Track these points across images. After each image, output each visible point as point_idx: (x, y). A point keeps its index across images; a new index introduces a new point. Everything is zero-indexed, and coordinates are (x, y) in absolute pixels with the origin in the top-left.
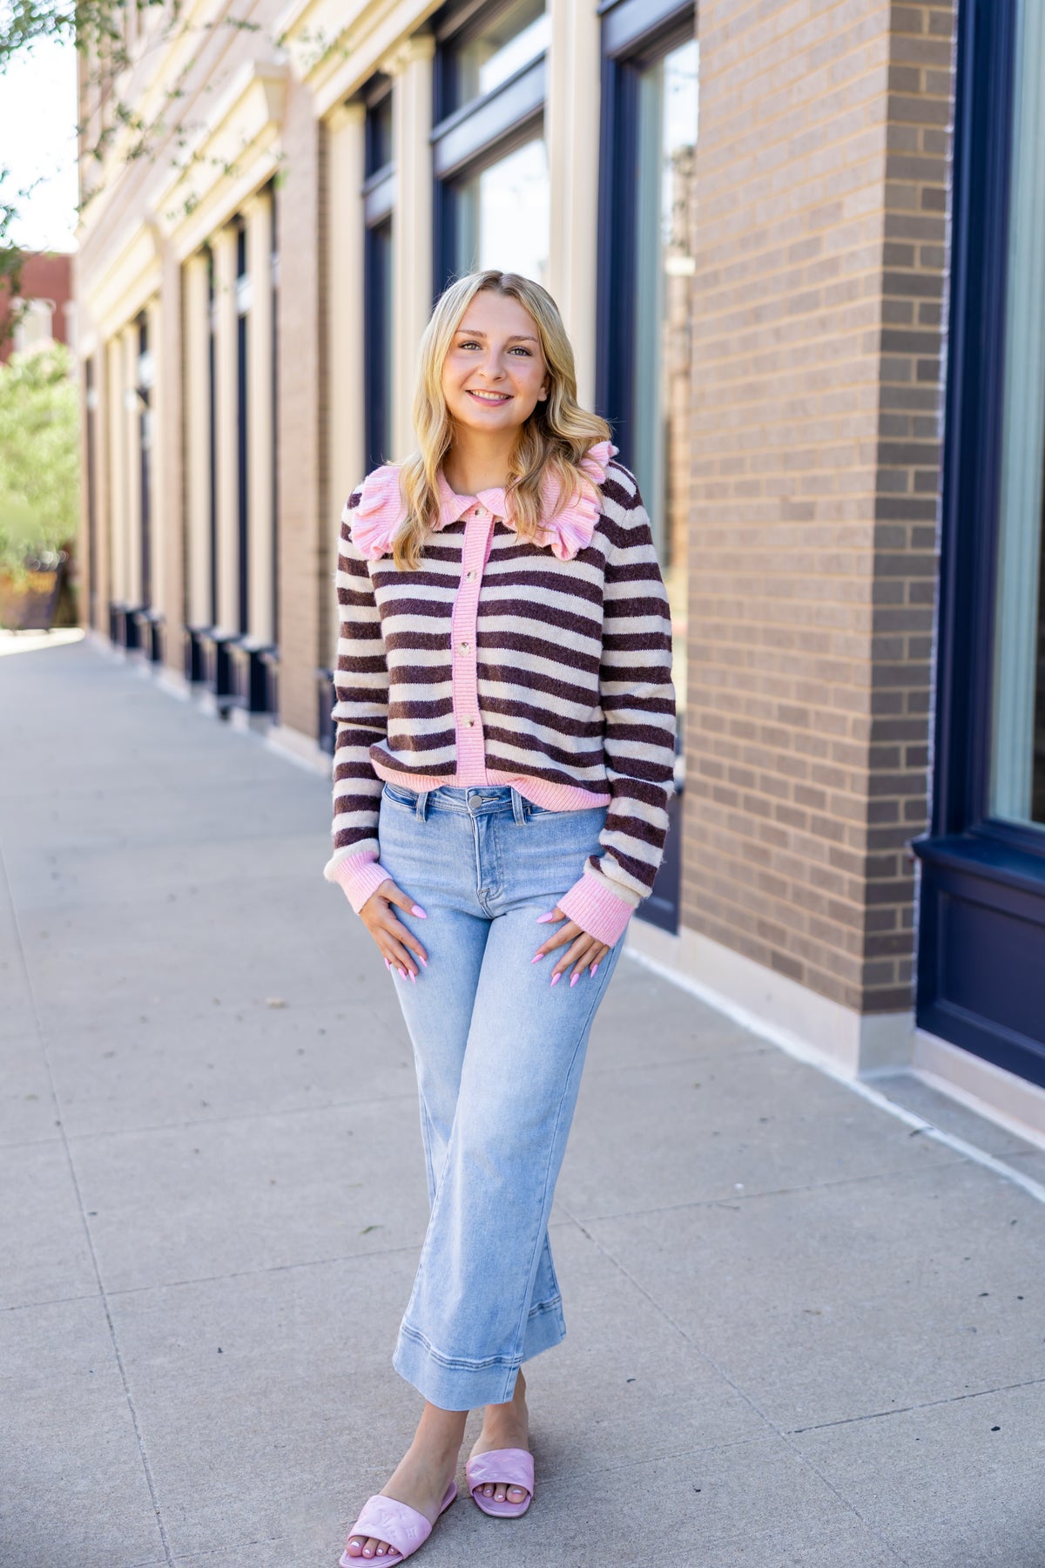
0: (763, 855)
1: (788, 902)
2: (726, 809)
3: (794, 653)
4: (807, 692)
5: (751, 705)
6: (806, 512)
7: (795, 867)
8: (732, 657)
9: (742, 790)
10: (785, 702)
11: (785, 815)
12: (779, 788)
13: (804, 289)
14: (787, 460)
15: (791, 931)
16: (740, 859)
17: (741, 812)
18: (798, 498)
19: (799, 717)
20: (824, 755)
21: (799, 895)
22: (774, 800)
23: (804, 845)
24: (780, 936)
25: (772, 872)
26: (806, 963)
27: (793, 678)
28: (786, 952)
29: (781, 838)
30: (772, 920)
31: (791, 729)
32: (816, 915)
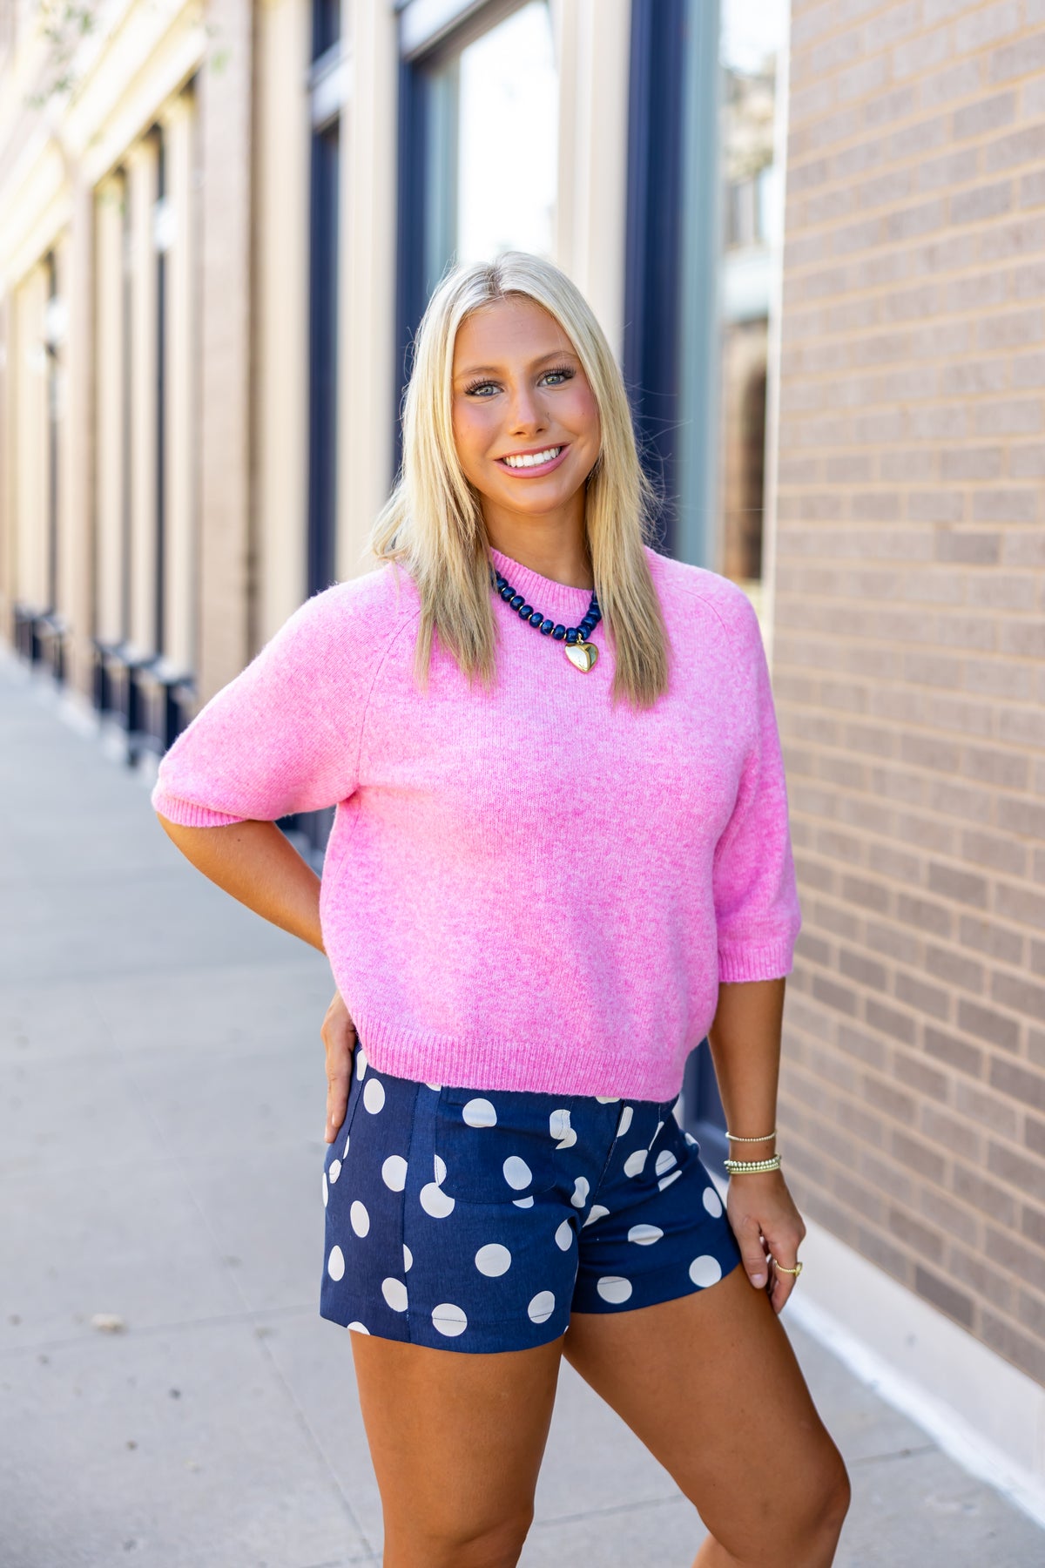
0: (902, 1106)
1: (946, 1191)
2: (835, 1017)
3: (958, 780)
4: (983, 849)
5: (878, 857)
6: (986, 551)
8: (846, 773)
9: (864, 992)
10: (941, 859)
11: (938, 1044)
12: (934, 1002)
13: (982, 181)
14: (947, 463)
15: (952, 1240)
16: (859, 1101)
17: (860, 1025)
18: (968, 528)
19: (971, 889)
20: (1016, 959)
21: (965, 1184)
22: (921, 1018)
23: (977, 1104)
24: (933, 1245)
25: (915, 1133)
26: (981, 1302)
27: (959, 822)
28: (942, 1273)
29: (936, 1086)
30: (916, 1214)
31: (953, 906)
32: (1000, 1226)
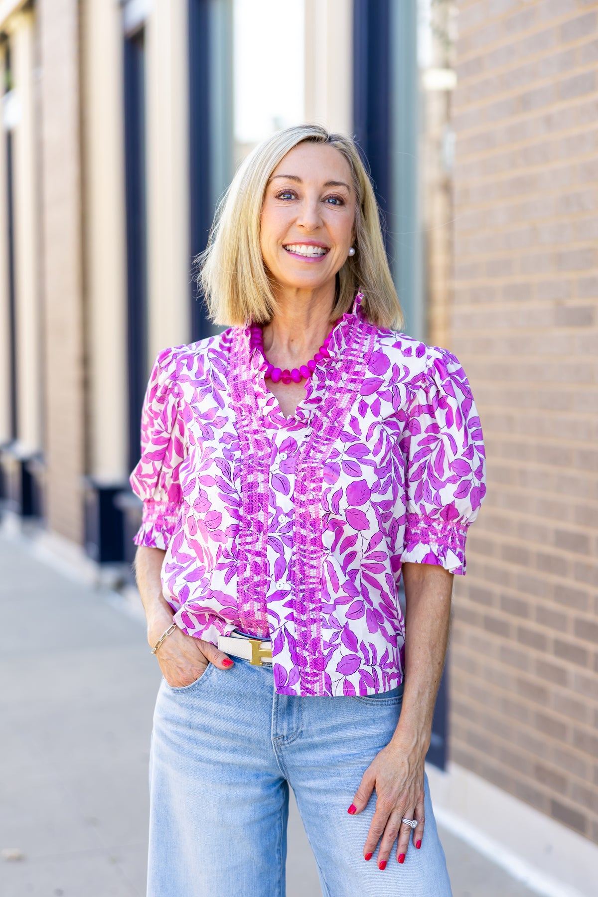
0: (539, 693)
2: (497, 641)
3: (571, 472)
4: (588, 516)
5: (523, 529)
6: (583, 317)
7: (577, 708)
9: (515, 621)
10: (563, 526)
11: (563, 649)
12: (558, 621)
13: (578, 71)
14: (561, 261)
15: (573, 778)
16: (514, 695)
17: (514, 644)
18: (575, 302)
19: (579, 543)
21: (580, 739)
22: (551, 633)
23: (586, 684)
24: (560, 783)
25: (550, 711)
26: (592, 814)
27: (571, 499)
28: (567, 801)
29: (560, 676)
30: (551, 764)
31: (570, 556)
